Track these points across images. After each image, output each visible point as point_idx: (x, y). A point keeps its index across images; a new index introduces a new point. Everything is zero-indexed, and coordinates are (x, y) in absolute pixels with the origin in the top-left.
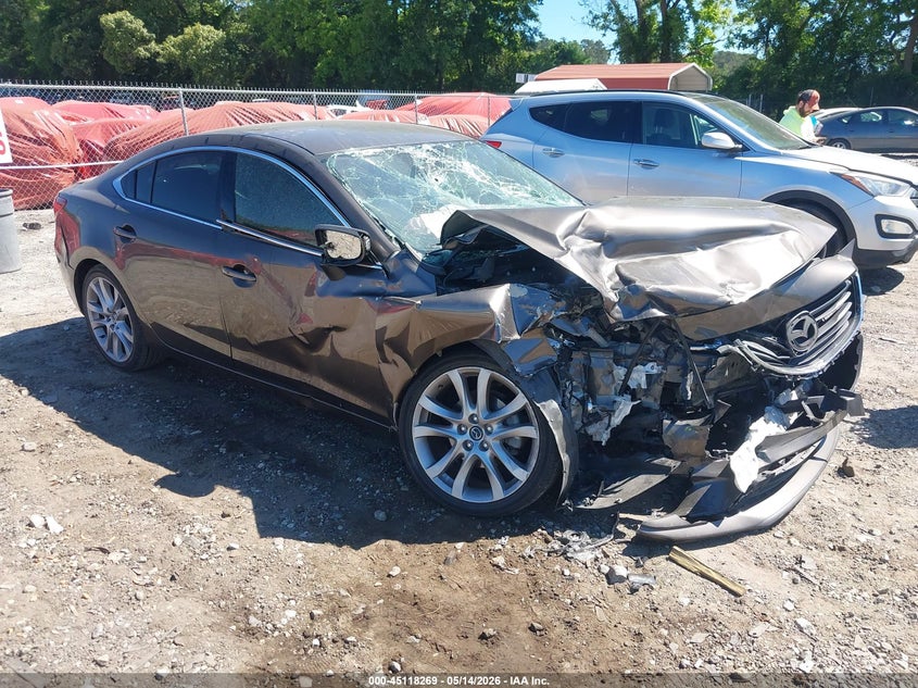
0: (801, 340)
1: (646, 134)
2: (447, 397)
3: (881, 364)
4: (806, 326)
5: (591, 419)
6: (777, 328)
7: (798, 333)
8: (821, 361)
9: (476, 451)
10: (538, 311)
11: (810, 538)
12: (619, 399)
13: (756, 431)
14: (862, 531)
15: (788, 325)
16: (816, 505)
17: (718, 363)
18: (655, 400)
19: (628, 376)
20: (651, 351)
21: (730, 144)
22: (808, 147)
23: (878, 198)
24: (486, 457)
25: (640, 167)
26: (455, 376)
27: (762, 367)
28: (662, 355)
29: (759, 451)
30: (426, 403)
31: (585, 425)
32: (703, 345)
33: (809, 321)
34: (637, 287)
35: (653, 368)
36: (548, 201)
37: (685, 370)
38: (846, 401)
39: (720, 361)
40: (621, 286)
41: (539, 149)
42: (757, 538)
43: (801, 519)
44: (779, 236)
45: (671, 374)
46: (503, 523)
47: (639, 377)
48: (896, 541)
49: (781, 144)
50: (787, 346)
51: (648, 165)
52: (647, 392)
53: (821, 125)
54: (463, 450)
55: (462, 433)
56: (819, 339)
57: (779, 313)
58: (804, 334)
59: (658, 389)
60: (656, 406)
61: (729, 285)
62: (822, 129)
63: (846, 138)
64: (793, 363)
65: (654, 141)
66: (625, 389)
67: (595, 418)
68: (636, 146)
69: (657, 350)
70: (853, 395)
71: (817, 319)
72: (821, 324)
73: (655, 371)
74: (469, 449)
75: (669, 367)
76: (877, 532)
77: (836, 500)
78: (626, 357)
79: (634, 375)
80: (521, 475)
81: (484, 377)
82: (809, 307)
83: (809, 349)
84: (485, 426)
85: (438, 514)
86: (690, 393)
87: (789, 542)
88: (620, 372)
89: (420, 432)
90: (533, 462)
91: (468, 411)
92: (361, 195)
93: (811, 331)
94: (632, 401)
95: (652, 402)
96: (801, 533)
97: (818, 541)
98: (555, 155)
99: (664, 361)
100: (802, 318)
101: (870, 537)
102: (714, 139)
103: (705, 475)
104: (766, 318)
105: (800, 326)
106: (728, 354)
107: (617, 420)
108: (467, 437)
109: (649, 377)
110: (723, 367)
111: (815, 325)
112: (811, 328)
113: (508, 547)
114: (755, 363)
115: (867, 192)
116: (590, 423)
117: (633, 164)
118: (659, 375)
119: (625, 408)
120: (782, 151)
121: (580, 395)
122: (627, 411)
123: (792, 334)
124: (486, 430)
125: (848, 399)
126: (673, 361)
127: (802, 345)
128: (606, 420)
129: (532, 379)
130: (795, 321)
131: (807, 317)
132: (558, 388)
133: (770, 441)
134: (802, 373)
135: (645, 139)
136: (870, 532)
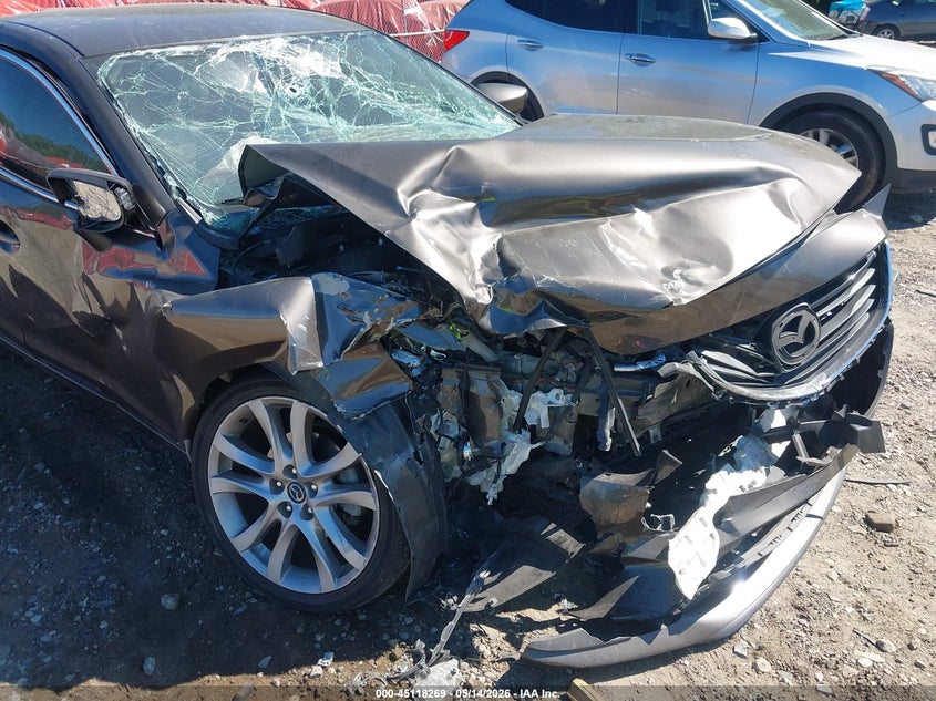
0: (794, 347)
1: (641, 20)
2: (251, 437)
3: (916, 331)
4: (802, 326)
5: (473, 466)
6: (757, 329)
7: (790, 338)
8: (824, 374)
9: (295, 520)
10: (366, 318)
11: (788, 656)
12: (513, 437)
13: (714, 491)
14: (867, 643)
15: (774, 325)
16: (805, 588)
17: (657, 393)
18: (566, 442)
19: (524, 404)
20: (556, 370)
21: (745, 32)
22: (843, 37)
23: (927, 104)
24: (309, 529)
25: (631, 63)
26: (259, 408)
27: (729, 393)
28: (573, 378)
29: (719, 520)
30: (222, 446)
31: (465, 474)
32: (635, 364)
33: (807, 318)
34: (522, 279)
35: (558, 397)
36: (463, 117)
37: (605, 404)
38: (856, 431)
39: (661, 389)
40: (500, 278)
41: (514, 40)
42: (707, 657)
43: (779, 616)
44: (766, 186)
45: (587, 404)
46: (338, 623)
47: (539, 409)
48: (917, 665)
49: (811, 32)
50: (769, 356)
51: (642, 61)
52: (552, 431)
53: (868, 9)
54: (279, 516)
55: (277, 491)
56: (821, 343)
57: (761, 309)
58: (799, 338)
59: (568, 427)
60: (566, 449)
61: (677, 272)
62: (869, 13)
63: (895, 23)
64: (777, 381)
65: (653, 29)
66: (519, 424)
67: (480, 462)
68: (629, 36)
69: (564, 370)
70: (867, 423)
71: (819, 314)
72: (824, 321)
73: (561, 403)
74: (288, 514)
75: (583, 396)
76: (890, 646)
77: (835, 576)
78: (524, 376)
79: (533, 405)
80: (357, 560)
81: (299, 412)
82: (810, 297)
83: (803, 362)
84: (309, 484)
85: (254, 600)
86: (610, 440)
87: (754, 666)
88: (513, 399)
89: (218, 486)
90: (373, 544)
91: (280, 459)
92: (140, 120)
93: (810, 334)
94: (532, 442)
95: (561, 444)
96: (774, 647)
97: (800, 663)
98: (532, 48)
99: (575, 387)
100: (798, 314)
101: (878, 657)
102: (727, 27)
103: (643, 556)
104: (738, 317)
105: (793, 326)
106: (673, 376)
107: (510, 466)
108: (284, 496)
109: (553, 411)
110: (668, 393)
111: (816, 324)
112: (810, 329)
113: (332, 670)
114: (718, 388)
115: (914, 96)
116: (472, 472)
117: (623, 60)
118: (568, 408)
119: (519, 452)
120: (810, 42)
121: (455, 431)
122: (525, 455)
123: (780, 338)
124: (311, 489)
125: (860, 428)
126: (589, 386)
127: (794, 355)
128: (495, 468)
129: (365, 422)
130: (786, 318)
131: (804, 313)
132: (410, 433)
133: (738, 503)
134: (794, 396)
135: (640, 27)
136: (879, 646)
